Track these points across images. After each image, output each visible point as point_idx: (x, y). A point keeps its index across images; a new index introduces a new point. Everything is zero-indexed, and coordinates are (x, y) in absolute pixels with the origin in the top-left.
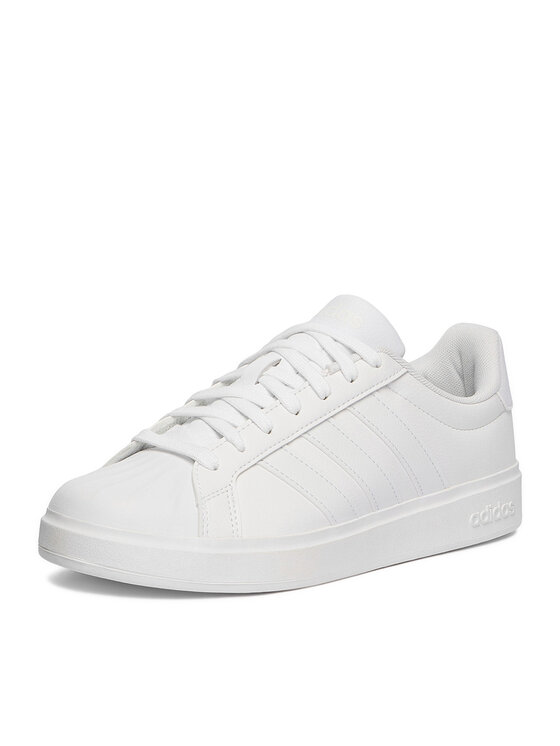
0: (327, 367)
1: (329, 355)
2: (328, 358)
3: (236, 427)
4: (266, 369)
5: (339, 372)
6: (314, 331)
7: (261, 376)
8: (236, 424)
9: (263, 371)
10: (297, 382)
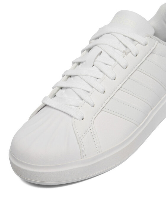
0: (124, 52)
1: (124, 45)
2: (123, 46)
3: (89, 92)
4: (96, 58)
5: (130, 53)
6: (114, 33)
7: (95, 61)
8: (89, 91)
9: (95, 59)
10: (112, 62)
